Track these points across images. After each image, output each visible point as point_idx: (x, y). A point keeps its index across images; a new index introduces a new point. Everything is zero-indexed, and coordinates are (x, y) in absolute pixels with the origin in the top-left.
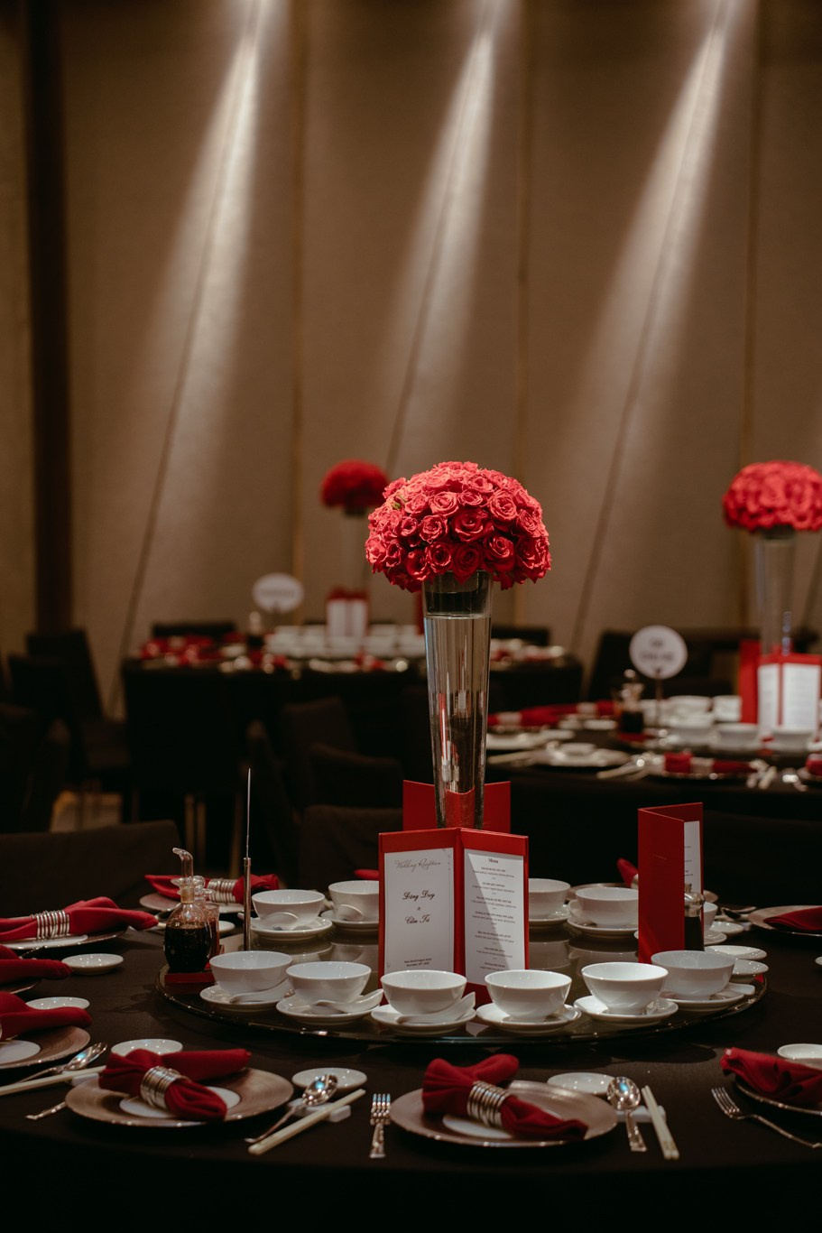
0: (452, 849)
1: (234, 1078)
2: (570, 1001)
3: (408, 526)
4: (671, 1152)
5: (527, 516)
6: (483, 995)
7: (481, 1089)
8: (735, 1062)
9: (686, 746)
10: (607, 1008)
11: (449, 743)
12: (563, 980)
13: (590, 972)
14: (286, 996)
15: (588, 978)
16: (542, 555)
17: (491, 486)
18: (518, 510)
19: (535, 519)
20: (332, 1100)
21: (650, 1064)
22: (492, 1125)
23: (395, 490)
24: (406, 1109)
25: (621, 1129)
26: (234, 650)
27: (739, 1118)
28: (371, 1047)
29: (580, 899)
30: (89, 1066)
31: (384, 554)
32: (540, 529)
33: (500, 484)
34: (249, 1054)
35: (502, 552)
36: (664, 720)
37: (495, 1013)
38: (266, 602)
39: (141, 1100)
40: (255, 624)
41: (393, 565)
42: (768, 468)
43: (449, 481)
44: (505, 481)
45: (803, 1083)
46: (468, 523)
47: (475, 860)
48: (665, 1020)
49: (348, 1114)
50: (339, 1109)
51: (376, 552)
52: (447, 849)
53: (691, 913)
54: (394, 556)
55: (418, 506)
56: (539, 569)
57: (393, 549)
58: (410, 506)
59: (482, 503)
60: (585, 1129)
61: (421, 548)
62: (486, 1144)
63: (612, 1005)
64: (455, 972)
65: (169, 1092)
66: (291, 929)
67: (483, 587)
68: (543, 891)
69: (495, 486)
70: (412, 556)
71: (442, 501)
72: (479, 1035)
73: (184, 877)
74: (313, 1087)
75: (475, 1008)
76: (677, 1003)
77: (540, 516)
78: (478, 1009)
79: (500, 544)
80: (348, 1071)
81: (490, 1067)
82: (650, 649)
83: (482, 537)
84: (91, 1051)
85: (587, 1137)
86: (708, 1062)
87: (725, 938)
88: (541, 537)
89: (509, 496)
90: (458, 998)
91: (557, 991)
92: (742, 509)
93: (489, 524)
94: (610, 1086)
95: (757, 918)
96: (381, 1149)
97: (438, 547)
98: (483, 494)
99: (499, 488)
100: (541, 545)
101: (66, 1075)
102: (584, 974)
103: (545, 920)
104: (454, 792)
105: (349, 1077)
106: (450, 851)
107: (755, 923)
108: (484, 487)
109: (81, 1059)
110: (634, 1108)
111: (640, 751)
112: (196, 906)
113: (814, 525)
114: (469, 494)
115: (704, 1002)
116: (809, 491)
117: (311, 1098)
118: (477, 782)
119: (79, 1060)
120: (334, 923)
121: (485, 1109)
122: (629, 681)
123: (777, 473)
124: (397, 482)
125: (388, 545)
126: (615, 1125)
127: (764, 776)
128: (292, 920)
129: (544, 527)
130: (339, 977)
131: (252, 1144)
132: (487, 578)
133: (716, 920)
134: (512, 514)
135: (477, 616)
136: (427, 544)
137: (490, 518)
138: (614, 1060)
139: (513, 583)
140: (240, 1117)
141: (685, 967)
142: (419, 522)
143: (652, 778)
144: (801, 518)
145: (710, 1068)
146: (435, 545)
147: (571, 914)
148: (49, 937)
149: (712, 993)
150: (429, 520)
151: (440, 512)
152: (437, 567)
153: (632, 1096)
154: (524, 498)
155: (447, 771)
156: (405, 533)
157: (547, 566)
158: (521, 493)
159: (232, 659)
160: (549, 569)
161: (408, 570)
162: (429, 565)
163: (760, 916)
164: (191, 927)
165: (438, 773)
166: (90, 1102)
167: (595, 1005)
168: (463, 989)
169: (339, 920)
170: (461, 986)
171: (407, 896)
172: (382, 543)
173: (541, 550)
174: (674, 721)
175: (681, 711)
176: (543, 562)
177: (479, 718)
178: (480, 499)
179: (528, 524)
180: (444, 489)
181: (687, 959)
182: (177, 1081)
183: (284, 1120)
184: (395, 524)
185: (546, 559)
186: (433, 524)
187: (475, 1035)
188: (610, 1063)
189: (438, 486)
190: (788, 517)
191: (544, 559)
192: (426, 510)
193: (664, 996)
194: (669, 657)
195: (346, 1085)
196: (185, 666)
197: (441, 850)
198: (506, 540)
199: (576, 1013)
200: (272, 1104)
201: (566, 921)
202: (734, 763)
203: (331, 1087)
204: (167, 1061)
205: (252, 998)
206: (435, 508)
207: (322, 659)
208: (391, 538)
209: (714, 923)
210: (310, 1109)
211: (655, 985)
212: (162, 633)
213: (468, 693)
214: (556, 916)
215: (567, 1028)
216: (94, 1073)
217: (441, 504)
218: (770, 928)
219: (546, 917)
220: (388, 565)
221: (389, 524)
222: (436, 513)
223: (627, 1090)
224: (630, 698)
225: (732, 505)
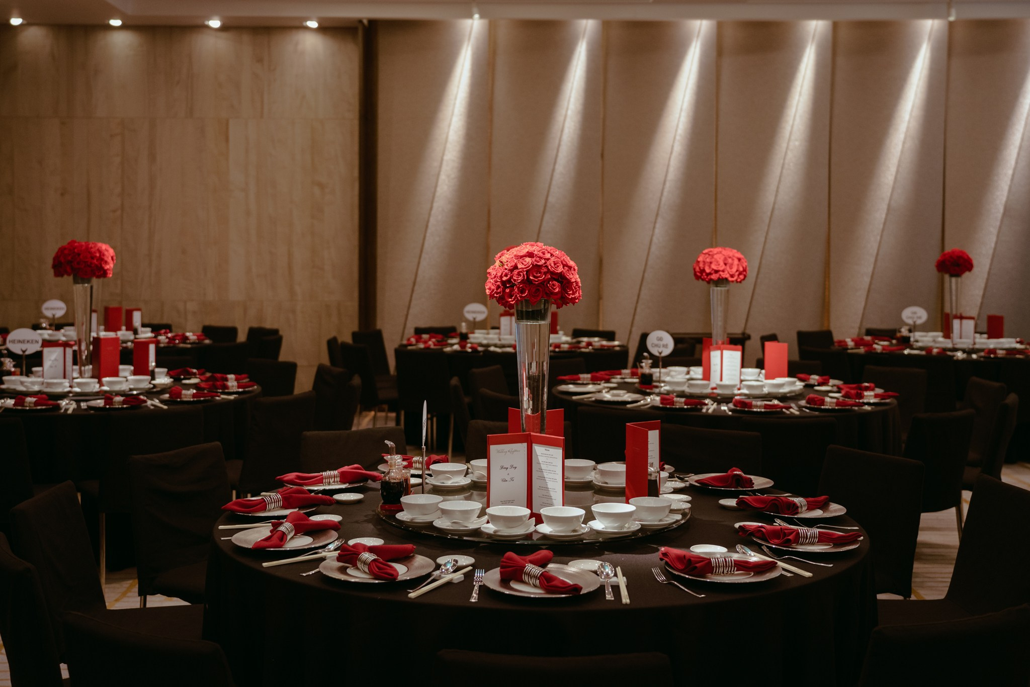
0: (526, 444)
1: (405, 558)
2: (585, 522)
3: (506, 275)
4: (626, 599)
5: (568, 271)
6: (539, 520)
7: (530, 568)
8: (665, 554)
9: (673, 392)
10: (604, 527)
11: (527, 389)
12: (581, 512)
13: (596, 508)
14: (439, 518)
15: (594, 511)
16: (576, 291)
17: (549, 255)
18: (563, 267)
19: (573, 272)
20: (455, 571)
21: (624, 555)
22: (535, 586)
23: (500, 257)
24: (491, 578)
25: (602, 588)
26: (455, 341)
27: (665, 582)
28: (481, 545)
29: (599, 470)
30: (335, 550)
31: (493, 290)
32: (575, 277)
33: (554, 254)
34: (415, 547)
35: (554, 289)
36: (663, 378)
37: (545, 529)
38: (470, 317)
39: (358, 569)
40: (464, 328)
41: (498, 296)
42: (715, 250)
43: (528, 252)
44: (557, 252)
45: (698, 565)
46: (537, 274)
47: (538, 449)
48: (635, 533)
49: (463, 579)
50: (458, 577)
51: (490, 289)
52: (523, 444)
53: (653, 478)
54: (499, 291)
55: (511, 265)
56: (575, 298)
57: (498, 287)
58: (507, 265)
59: (544, 264)
60: (581, 588)
61: (512, 287)
62: (532, 596)
63: (607, 525)
64: (527, 508)
65: (369, 565)
66: (449, 483)
67: (546, 307)
68: (581, 466)
69: (552, 255)
70: (507, 290)
71: (523, 262)
72: (537, 540)
73: (391, 455)
74: (445, 565)
75: (535, 526)
76: (641, 524)
77: (576, 271)
78: (537, 527)
79: (554, 285)
80: (466, 557)
81: (537, 557)
82: (656, 342)
83: (544, 281)
84: (336, 543)
85: (581, 593)
86: (654, 554)
87: (672, 490)
88: (576, 282)
89: (559, 260)
90: (525, 520)
91: (577, 518)
92: (703, 271)
93: (548, 274)
94: (599, 566)
95: (692, 480)
96: (477, 598)
97: (521, 286)
98: (545, 259)
99: (554, 256)
100: (576, 286)
101: (324, 554)
102: (592, 509)
103: (582, 480)
104: (530, 414)
105: (465, 560)
106: (525, 445)
107: (691, 483)
108: (546, 255)
109: (331, 547)
110: (610, 578)
111: (649, 394)
112: (397, 470)
113: (739, 280)
114: (538, 259)
115: (656, 523)
116: (736, 262)
117: (443, 570)
118: (542, 409)
119: (330, 547)
120: (472, 481)
121: (531, 578)
122: (645, 358)
123: (721, 252)
124: (501, 253)
125: (496, 285)
126: (599, 586)
127: (710, 407)
128: (449, 479)
129: (578, 276)
130: (466, 509)
131: (410, 593)
132: (548, 303)
133: (668, 481)
134: (560, 269)
135: (542, 322)
136: (516, 285)
137: (549, 271)
138: (606, 553)
139: (563, 305)
140: (408, 578)
141: (646, 506)
142: (512, 273)
143: (654, 408)
144: (732, 276)
145: (655, 557)
146: (519, 285)
147: (595, 477)
148: (329, 484)
149: (660, 519)
150: (517, 272)
151: (522, 268)
152: (520, 297)
153: (610, 572)
154: (567, 261)
155: (526, 403)
156: (505, 279)
157: (580, 296)
158: (565, 259)
159: (452, 345)
160: (581, 298)
161: (506, 298)
162: (516, 295)
163: (693, 479)
164: (395, 481)
165: (522, 404)
166: (331, 569)
167: (598, 525)
168: (528, 516)
169: (475, 479)
170: (527, 515)
171: (502, 468)
172: (493, 284)
173: (575, 288)
174: (668, 379)
175: (673, 373)
176: (577, 295)
177: (543, 375)
178: (543, 261)
179: (568, 274)
180: (525, 256)
181: (648, 501)
182: (374, 560)
183: (429, 580)
184: (499, 274)
185: (579, 293)
186: (519, 274)
187: (535, 540)
188: (603, 554)
189: (522, 254)
190: (725, 275)
191: (577, 293)
192: (516, 267)
193: (635, 520)
194: (666, 346)
195: (464, 564)
196: (428, 348)
197: (520, 444)
198: (556, 283)
199: (587, 529)
200: (424, 572)
201: (592, 481)
202: (696, 400)
203: (454, 565)
204: (372, 549)
205: (421, 518)
206: (520, 266)
207: (496, 346)
208: (498, 281)
209: (667, 482)
210: (443, 575)
211: (630, 514)
212: (419, 332)
213: (537, 362)
214: (588, 479)
215: (582, 536)
216: (336, 553)
217: (523, 264)
218: (698, 485)
219: (583, 479)
220: (495, 295)
221: (496, 274)
222: (520, 269)
223: (608, 570)
224: (646, 367)
225: (697, 269)
